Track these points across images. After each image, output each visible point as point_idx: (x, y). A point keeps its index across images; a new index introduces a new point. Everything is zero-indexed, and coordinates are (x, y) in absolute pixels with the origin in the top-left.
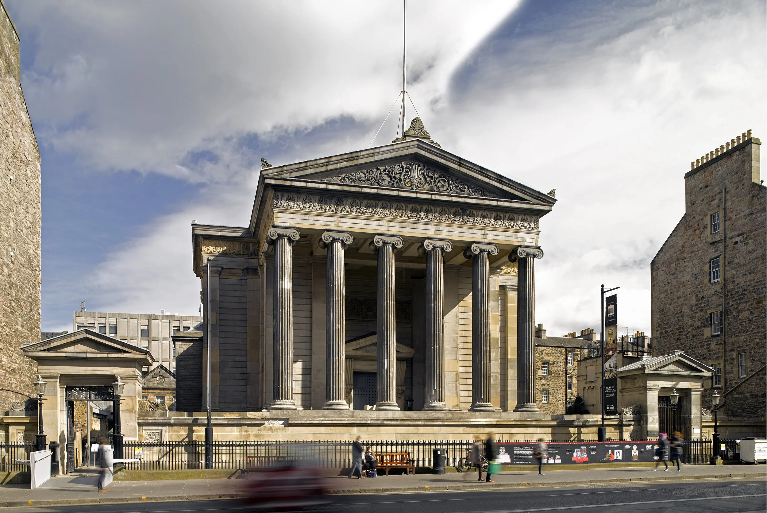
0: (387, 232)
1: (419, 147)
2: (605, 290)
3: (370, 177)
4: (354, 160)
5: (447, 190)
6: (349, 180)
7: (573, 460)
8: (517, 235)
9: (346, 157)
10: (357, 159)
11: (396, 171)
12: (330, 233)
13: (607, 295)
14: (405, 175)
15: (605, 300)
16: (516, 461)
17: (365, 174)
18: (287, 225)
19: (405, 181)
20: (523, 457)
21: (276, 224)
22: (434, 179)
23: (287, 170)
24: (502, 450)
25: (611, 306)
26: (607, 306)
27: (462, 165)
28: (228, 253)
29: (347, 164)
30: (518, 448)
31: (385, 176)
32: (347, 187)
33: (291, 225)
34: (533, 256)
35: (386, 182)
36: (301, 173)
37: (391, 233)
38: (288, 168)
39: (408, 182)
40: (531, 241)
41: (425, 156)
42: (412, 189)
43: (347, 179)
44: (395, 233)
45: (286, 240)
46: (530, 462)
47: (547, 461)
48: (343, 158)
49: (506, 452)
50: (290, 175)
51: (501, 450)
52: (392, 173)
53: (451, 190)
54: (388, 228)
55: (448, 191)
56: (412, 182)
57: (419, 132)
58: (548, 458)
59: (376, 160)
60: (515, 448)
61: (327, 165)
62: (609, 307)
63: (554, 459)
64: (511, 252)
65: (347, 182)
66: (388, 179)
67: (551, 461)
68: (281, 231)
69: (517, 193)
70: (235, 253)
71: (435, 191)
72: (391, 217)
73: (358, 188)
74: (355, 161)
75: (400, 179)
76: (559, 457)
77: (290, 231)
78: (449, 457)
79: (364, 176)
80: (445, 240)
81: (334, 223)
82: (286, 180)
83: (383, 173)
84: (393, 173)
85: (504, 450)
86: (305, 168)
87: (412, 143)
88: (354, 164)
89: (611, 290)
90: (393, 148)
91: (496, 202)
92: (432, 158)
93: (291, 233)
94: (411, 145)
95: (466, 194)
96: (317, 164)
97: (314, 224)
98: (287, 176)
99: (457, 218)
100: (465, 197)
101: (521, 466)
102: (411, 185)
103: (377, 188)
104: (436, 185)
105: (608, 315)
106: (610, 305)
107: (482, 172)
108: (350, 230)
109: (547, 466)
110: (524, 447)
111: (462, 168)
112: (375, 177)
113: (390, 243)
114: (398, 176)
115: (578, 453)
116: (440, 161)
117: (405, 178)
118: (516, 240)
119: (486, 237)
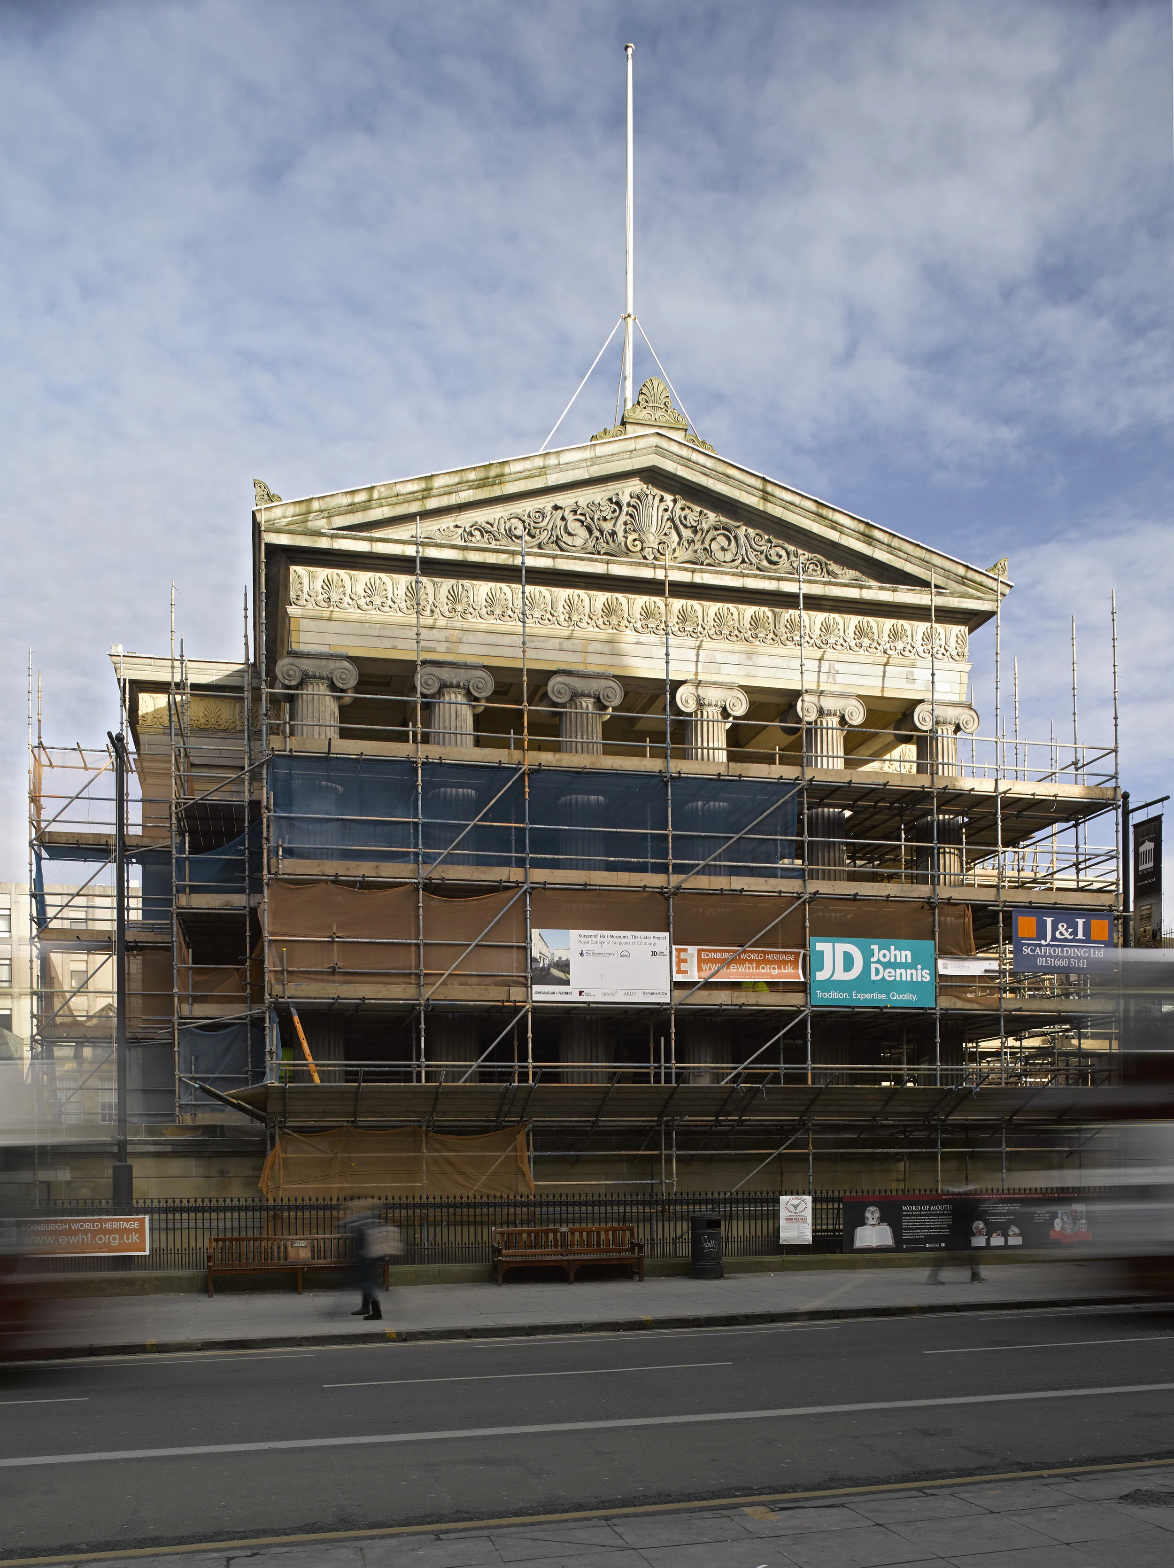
0: (580, 668)
1: (659, 451)
2: (1131, 807)
3: (535, 528)
4: (493, 484)
5: (733, 561)
6: (483, 536)
7: (1052, 1236)
8: (912, 673)
9: (472, 476)
10: (500, 484)
11: (604, 514)
12: (435, 671)
13: (1136, 818)
14: (625, 523)
15: (1131, 829)
16: (908, 1242)
17: (524, 522)
18: (324, 649)
19: (626, 538)
20: (926, 1233)
21: (295, 647)
22: (699, 533)
23: (321, 511)
24: (872, 1214)
25: (1149, 846)
26: (1137, 845)
27: (770, 498)
28: (204, 726)
29: (475, 495)
30: (914, 1208)
31: (574, 526)
32: (477, 553)
33: (334, 651)
34: (953, 728)
35: (579, 542)
36: (358, 518)
37: (591, 669)
38: (323, 504)
39: (635, 540)
40: (948, 690)
41: (675, 475)
42: (645, 558)
43: (477, 533)
44: (600, 670)
45: (322, 689)
46: (943, 1245)
47: (988, 1241)
48: (465, 479)
49: (882, 1220)
50: (329, 523)
51: (868, 1215)
52: (592, 519)
53: (743, 561)
54: (585, 658)
55: (737, 563)
56: (642, 542)
57: (660, 413)
58: (989, 1235)
59: (550, 484)
60: (904, 1208)
61: (424, 498)
62: (1142, 849)
63: (1006, 1235)
64: (899, 716)
65: (478, 540)
66: (583, 533)
67: (997, 1241)
68: (308, 665)
69: (909, 568)
70: (222, 727)
71: (702, 564)
72: (591, 629)
73: (504, 556)
74: (496, 487)
75: (613, 534)
76: (1017, 1230)
77: (332, 664)
78: (735, 1233)
79: (521, 526)
80: (730, 687)
81: (446, 644)
82: (319, 534)
83: (570, 517)
84: (596, 517)
85: (877, 1215)
86: (366, 506)
87: (642, 443)
88: (493, 495)
89: (1147, 805)
90: (593, 455)
91: (858, 590)
92: (695, 480)
93: (335, 669)
94: (638, 447)
95: (782, 570)
96: (398, 495)
97: (394, 648)
98: (321, 524)
99: (760, 632)
100: (779, 579)
101: (921, 1255)
102: (642, 549)
103: (554, 557)
104: (705, 549)
105: (1141, 868)
106: (1143, 842)
107: (821, 516)
108: (487, 662)
109: (987, 1252)
110: (927, 1207)
111: (769, 505)
112: (550, 528)
113: (589, 696)
114: (607, 526)
115: (1065, 1218)
116: (714, 488)
117: (625, 531)
118: (910, 686)
119: (834, 679)
